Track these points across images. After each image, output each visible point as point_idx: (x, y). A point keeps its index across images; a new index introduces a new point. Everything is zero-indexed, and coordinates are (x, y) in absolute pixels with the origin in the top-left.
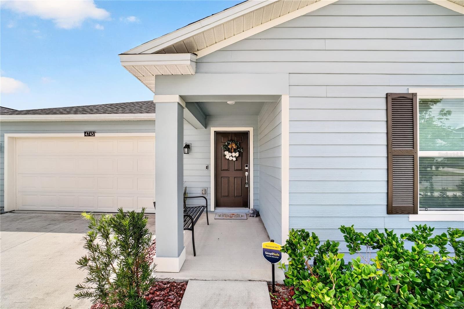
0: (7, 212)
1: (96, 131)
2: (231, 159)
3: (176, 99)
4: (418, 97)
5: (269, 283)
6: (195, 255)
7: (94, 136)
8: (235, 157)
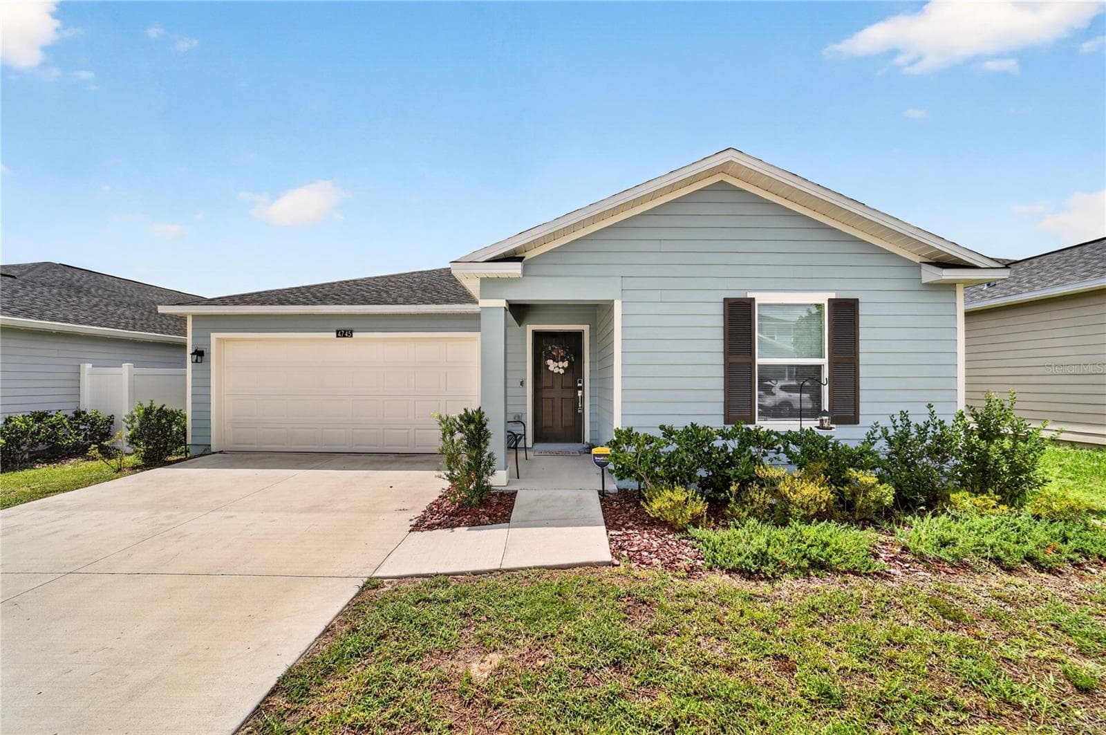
0: (215, 453)
1: (355, 330)
2: (556, 371)
3: (503, 304)
4: (757, 303)
5: (599, 492)
6: (518, 478)
7: (352, 336)
8: (563, 368)
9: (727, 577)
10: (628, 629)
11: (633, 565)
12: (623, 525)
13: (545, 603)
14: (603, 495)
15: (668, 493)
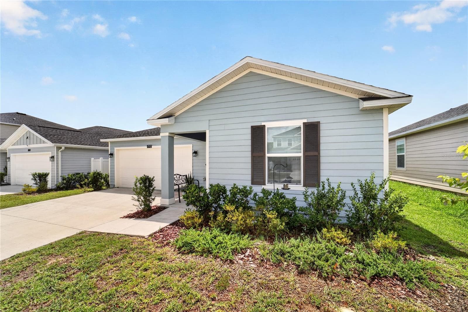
0: (116, 188)
1: (152, 145)
4: (266, 127)
6: (180, 202)
7: (151, 147)
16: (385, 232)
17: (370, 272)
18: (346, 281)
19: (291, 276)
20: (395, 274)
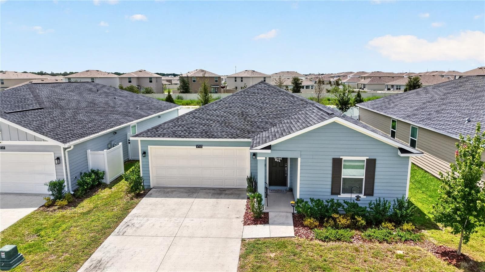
0: (152, 188)
1: (203, 146)
2: (278, 161)
4: (343, 159)
5: (292, 213)
6: (268, 206)
7: (202, 148)
8: (280, 160)
9: (319, 241)
10: (296, 250)
11: (299, 237)
12: (298, 226)
13: (281, 245)
14: (294, 215)
15: (309, 220)
16: (407, 223)
17: (403, 239)
18: (396, 243)
19: (377, 244)
20: (411, 239)
